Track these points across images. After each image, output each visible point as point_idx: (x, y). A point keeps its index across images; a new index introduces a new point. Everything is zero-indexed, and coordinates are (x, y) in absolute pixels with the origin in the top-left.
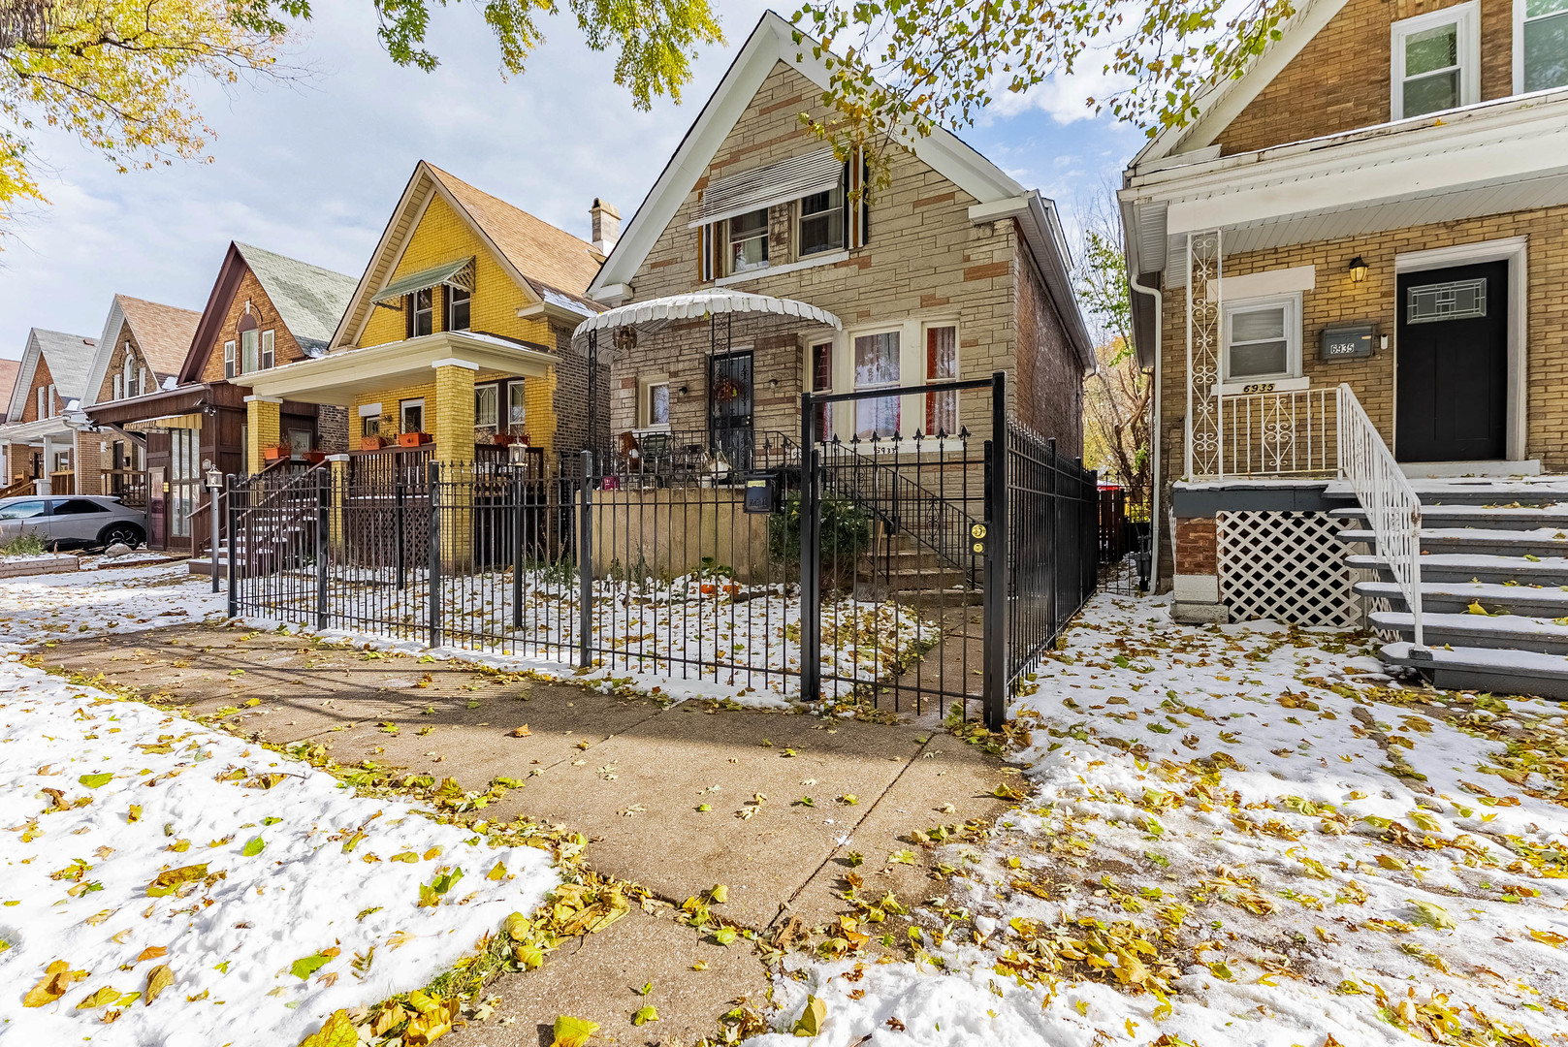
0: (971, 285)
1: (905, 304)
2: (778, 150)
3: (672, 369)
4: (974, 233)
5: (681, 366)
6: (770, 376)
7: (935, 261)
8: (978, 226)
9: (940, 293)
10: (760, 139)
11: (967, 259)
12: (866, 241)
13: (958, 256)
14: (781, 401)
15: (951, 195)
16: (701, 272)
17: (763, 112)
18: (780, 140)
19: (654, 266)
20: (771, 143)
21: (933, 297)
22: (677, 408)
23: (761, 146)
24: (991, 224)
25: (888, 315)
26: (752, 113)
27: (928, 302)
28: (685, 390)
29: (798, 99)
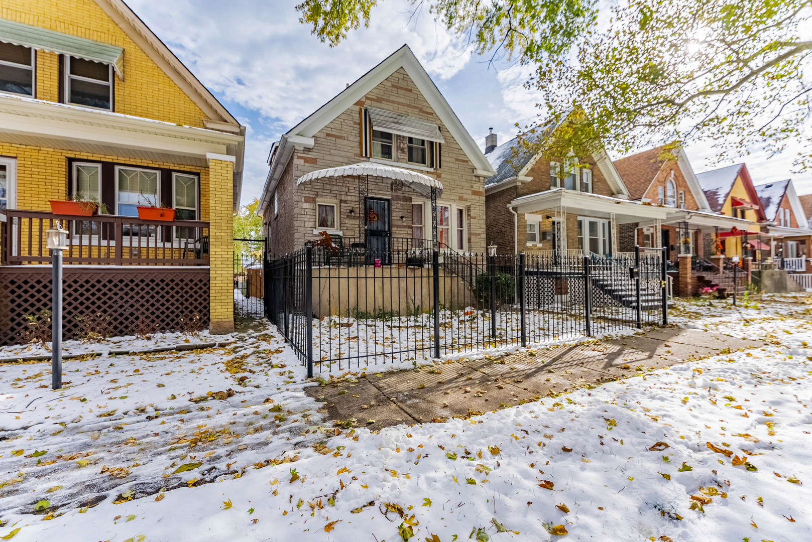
0: (474, 197)
1: (453, 197)
2: (402, 109)
3: (343, 198)
4: (474, 178)
5: (349, 198)
6: (400, 214)
7: (463, 184)
8: (475, 176)
9: (465, 197)
10: (392, 98)
11: (472, 187)
12: (440, 167)
13: (469, 185)
14: (406, 227)
15: (467, 162)
16: (361, 151)
17: (393, 86)
18: (403, 104)
19: (328, 135)
20: (398, 103)
21: (462, 197)
22: (347, 221)
23: (393, 102)
24: (479, 177)
25: (448, 200)
26: (389, 84)
27: (461, 199)
28: (351, 211)
29: (410, 91)
